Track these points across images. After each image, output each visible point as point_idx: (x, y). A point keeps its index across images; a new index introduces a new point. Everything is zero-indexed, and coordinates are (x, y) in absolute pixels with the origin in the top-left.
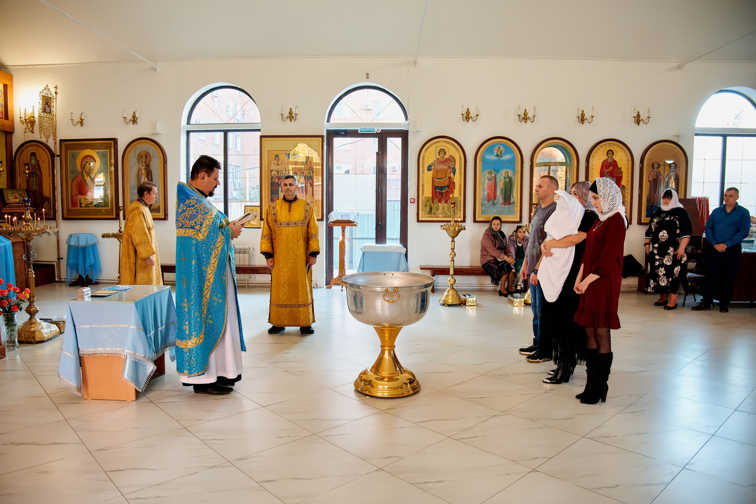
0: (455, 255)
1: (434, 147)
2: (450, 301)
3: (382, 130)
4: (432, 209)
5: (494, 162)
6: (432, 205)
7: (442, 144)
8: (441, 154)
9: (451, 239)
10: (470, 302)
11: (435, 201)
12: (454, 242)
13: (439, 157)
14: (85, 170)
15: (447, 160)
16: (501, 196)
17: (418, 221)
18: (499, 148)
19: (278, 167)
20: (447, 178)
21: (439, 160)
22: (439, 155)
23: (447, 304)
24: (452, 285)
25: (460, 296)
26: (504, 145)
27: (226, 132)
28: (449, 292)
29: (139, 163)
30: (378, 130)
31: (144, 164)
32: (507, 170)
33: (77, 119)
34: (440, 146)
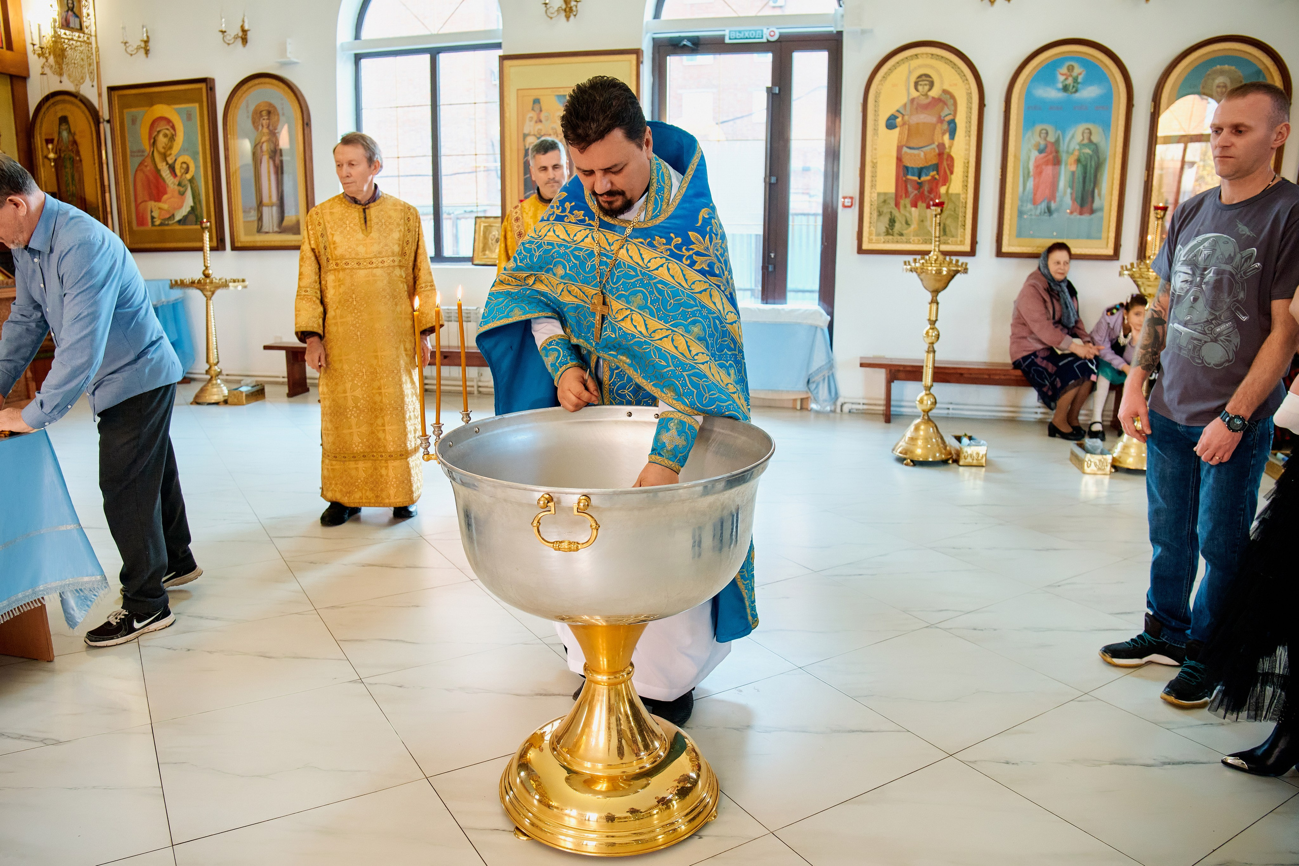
0: (938, 337)
1: (903, 70)
2: (919, 452)
3: (781, 35)
4: (894, 221)
5: (1055, 106)
6: (896, 212)
7: (923, 61)
8: (920, 88)
9: (929, 296)
10: (969, 458)
11: (902, 202)
12: (938, 303)
13: (915, 94)
14: (157, 150)
15: (938, 101)
16: (1069, 191)
17: (860, 251)
18: (1070, 69)
19: (539, 126)
20: (934, 146)
21: (915, 103)
22: (917, 89)
23: (912, 461)
24: (927, 412)
25: (946, 439)
26: (1085, 63)
27: (434, 53)
28: (917, 428)
29: (256, 128)
30: (772, 34)
31: (265, 130)
32: (1090, 126)
33: (136, 41)
34: (920, 67)
